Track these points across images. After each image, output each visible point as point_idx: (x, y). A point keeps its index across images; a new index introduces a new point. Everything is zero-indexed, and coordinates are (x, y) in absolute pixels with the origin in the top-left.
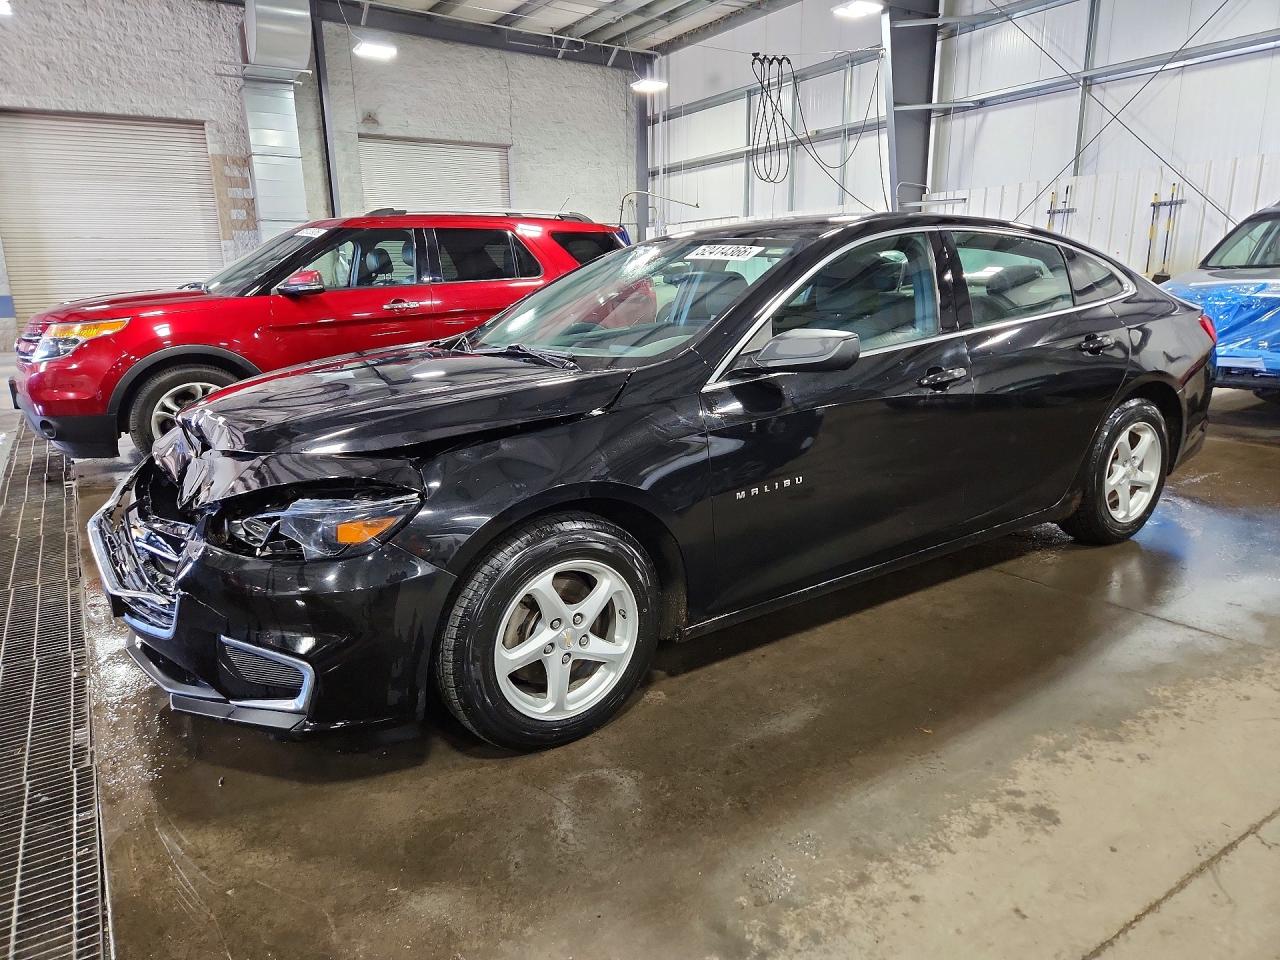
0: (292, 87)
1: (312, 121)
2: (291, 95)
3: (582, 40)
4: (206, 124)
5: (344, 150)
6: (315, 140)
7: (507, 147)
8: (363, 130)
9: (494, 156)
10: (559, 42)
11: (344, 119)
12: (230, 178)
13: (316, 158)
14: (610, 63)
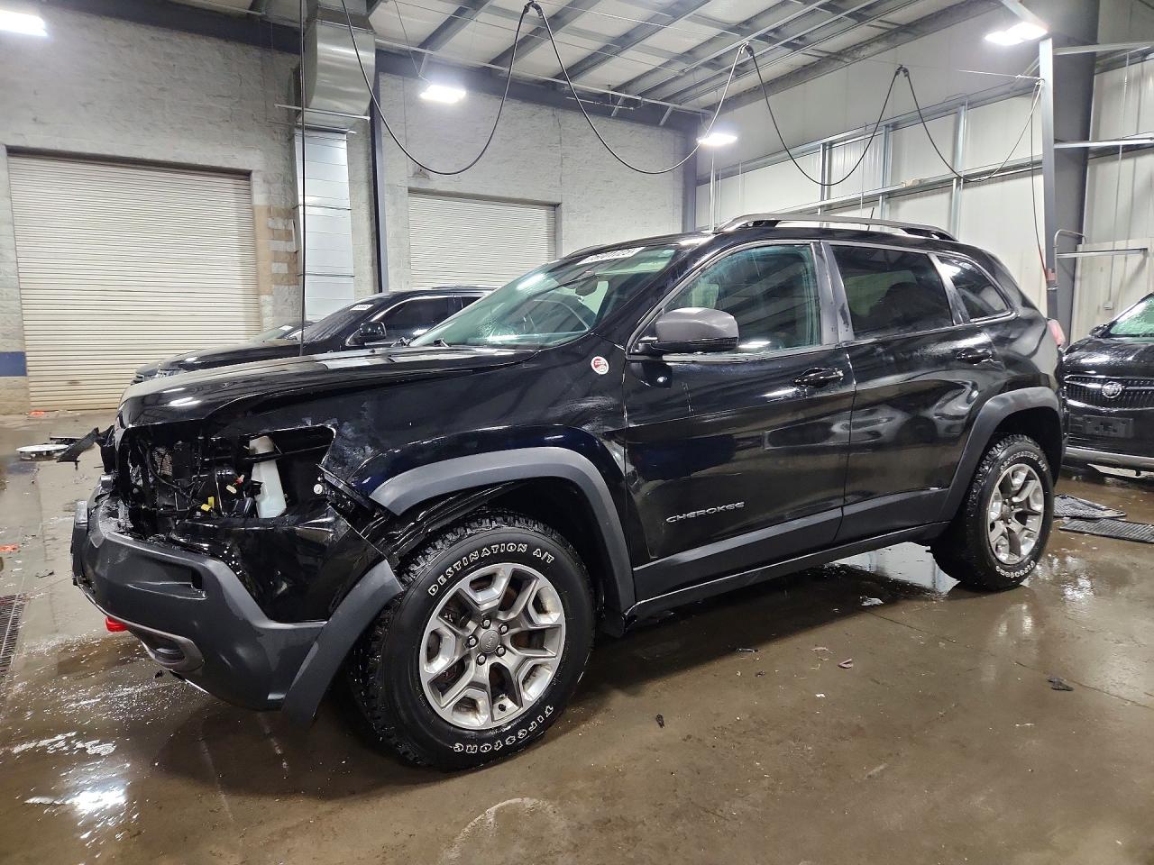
0: (345, 137)
1: (363, 174)
2: (344, 145)
3: (639, 98)
4: (253, 174)
5: (394, 204)
6: (364, 193)
7: (556, 206)
8: (414, 185)
9: (542, 214)
10: (615, 99)
11: (395, 171)
12: (273, 229)
13: (364, 212)
14: (662, 123)
